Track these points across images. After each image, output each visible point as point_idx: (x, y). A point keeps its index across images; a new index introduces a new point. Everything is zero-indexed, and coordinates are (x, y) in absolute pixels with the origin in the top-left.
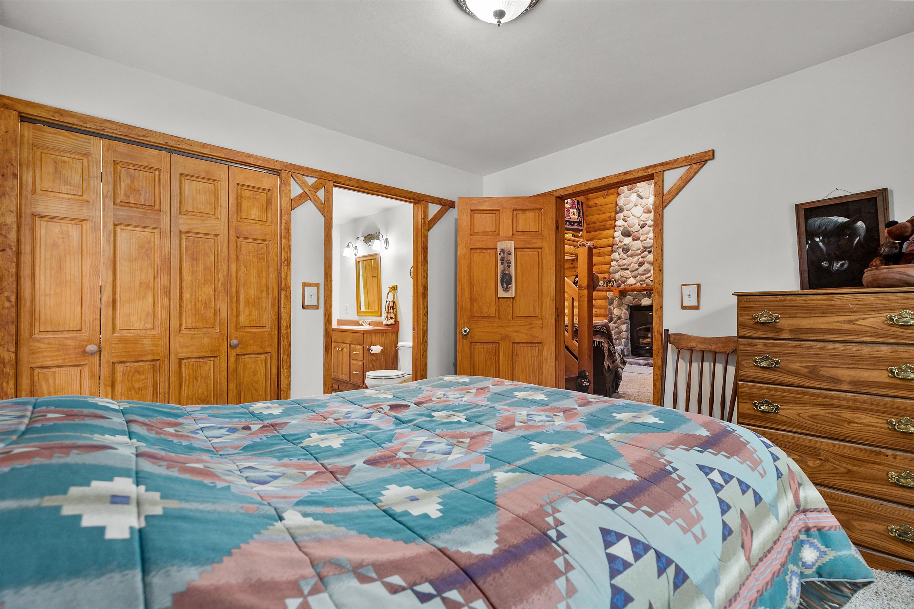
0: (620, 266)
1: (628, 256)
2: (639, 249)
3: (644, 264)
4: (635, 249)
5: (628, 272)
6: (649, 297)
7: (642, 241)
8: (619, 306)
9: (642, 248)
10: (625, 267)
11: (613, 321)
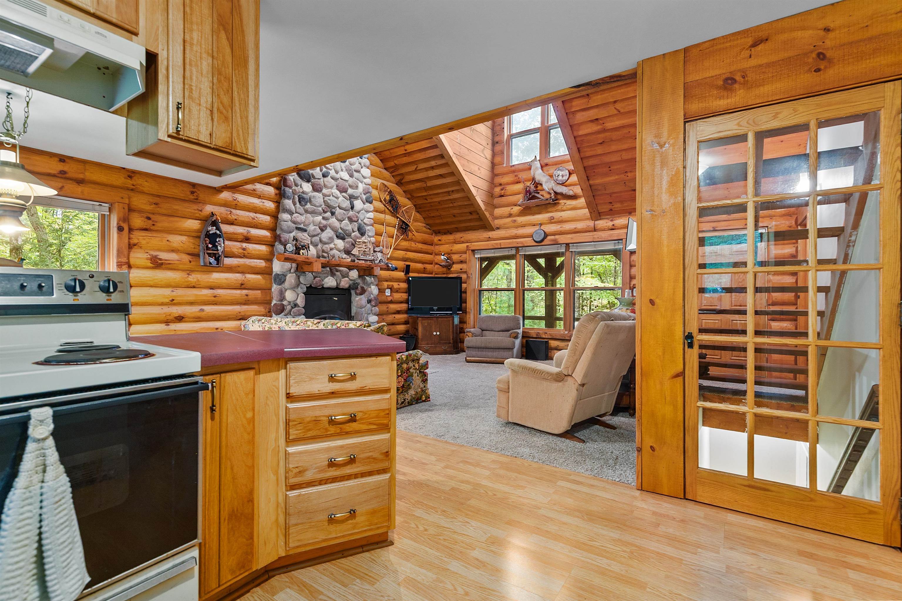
0: (294, 223)
1: (306, 211)
2: (321, 206)
3: (326, 229)
4: (317, 205)
5: (306, 234)
6: (333, 275)
7: (325, 195)
8: (294, 288)
9: (323, 206)
10: (302, 226)
11: (286, 312)
